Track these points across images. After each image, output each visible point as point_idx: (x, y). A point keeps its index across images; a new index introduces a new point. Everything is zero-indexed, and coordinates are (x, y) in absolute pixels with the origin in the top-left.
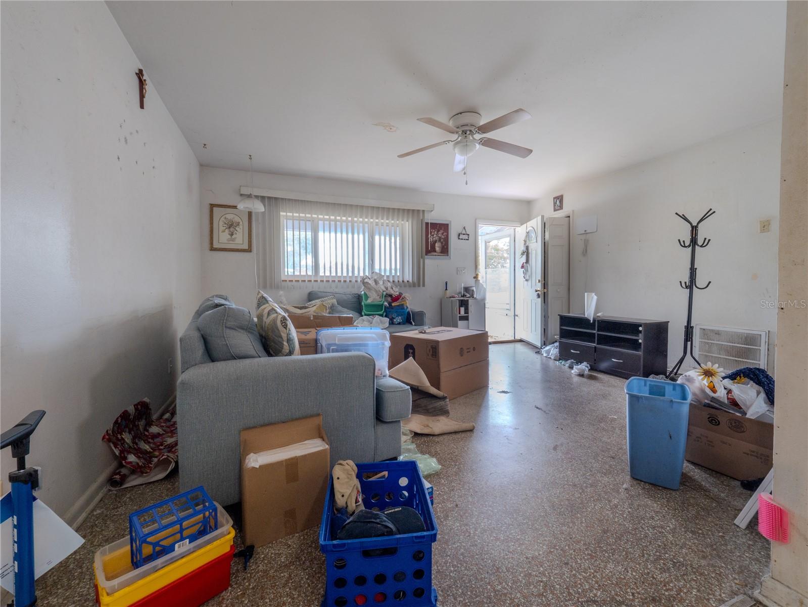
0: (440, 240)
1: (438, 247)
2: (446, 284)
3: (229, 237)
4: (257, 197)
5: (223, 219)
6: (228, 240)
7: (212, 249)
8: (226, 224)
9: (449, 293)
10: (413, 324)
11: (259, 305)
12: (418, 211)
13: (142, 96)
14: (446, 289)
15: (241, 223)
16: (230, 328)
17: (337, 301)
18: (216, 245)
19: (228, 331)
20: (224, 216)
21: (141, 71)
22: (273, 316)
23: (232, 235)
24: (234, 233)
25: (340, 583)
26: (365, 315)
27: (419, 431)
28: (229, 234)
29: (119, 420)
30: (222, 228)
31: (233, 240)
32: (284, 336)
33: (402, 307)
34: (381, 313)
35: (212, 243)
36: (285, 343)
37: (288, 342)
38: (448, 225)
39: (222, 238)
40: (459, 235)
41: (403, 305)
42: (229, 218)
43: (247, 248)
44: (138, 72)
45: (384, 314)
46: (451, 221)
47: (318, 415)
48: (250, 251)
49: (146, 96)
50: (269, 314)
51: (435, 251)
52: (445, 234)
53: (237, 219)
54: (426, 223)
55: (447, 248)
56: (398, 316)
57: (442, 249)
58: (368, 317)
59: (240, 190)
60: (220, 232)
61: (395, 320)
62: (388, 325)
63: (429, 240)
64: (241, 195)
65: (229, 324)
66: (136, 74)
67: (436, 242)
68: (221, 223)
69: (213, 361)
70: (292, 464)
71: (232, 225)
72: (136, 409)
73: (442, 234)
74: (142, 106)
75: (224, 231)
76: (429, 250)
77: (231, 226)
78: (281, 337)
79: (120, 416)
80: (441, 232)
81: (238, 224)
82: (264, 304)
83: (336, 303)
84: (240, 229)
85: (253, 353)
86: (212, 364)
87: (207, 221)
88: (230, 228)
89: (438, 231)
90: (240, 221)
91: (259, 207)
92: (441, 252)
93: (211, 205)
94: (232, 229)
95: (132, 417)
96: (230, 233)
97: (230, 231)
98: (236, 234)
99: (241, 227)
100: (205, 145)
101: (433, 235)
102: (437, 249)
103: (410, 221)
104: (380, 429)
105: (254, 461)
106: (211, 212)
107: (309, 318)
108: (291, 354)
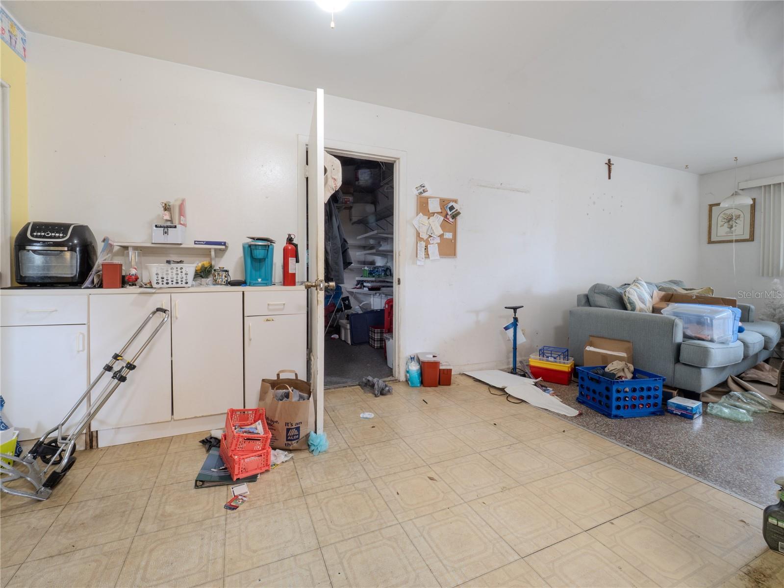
3: (729, 230)
5: (722, 215)
6: (728, 233)
7: (710, 242)
8: (725, 219)
13: (610, 173)
15: (742, 215)
18: (713, 239)
20: (723, 212)
21: (609, 160)
23: (731, 227)
24: (734, 226)
28: (728, 227)
30: (720, 223)
31: (733, 233)
35: (710, 237)
39: (721, 231)
42: (729, 214)
44: (605, 162)
47: (629, 342)
48: (752, 240)
53: (737, 212)
59: (738, 186)
60: (719, 225)
64: (740, 190)
68: (720, 219)
69: (591, 306)
70: (605, 356)
71: (731, 219)
74: (610, 178)
75: (722, 226)
81: (738, 217)
84: (741, 221)
86: (586, 307)
87: (705, 219)
88: (729, 221)
90: (740, 213)
93: (710, 205)
94: (731, 223)
96: (730, 226)
98: (736, 226)
99: (742, 219)
104: (679, 367)
105: (589, 348)
106: (710, 211)
107: (692, 297)
108: (632, 310)
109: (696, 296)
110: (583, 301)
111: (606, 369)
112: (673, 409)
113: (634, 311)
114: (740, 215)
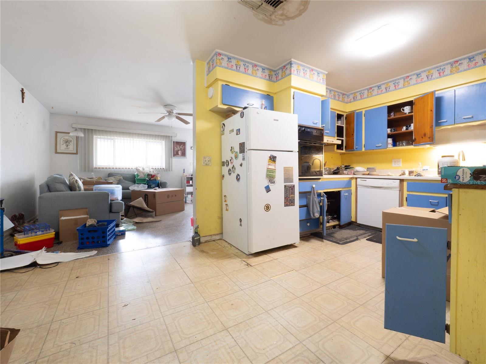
0: (181, 150)
1: (180, 153)
2: (184, 170)
3: (66, 147)
4: (81, 129)
5: (62, 138)
6: (65, 149)
7: (56, 153)
8: (64, 141)
9: (185, 174)
10: (161, 187)
11: (70, 177)
12: (169, 136)
13: (23, 98)
14: (184, 172)
15: (72, 141)
16: (56, 183)
17: (123, 177)
18: (58, 151)
19: (56, 184)
20: (63, 137)
21: (23, 89)
22: (73, 180)
23: (67, 146)
24: (69, 145)
25: (82, 239)
26: (137, 184)
27: (137, 222)
29: (13, 217)
31: (68, 149)
32: (77, 185)
33: (155, 180)
34: (145, 183)
35: (56, 150)
36: (77, 188)
37: (78, 188)
38: (185, 143)
39: (62, 147)
40: (191, 148)
41: (156, 179)
42: (66, 138)
43: (75, 152)
44: (21, 90)
45: (147, 183)
46: (187, 141)
47: (87, 208)
48: (77, 154)
49: (25, 98)
50: (72, 179)
51: (179, 155)
52: (184, 147)
53: (70, 139)
54: (173, 142)
55: (185, 153)
56: (153, 184)
57: (182, 154)
58: (138, 185)
59: (72, 125)
60: (61, 144)
61: (152, 186)
62: (147, 188)
63: (175, 150)
64: (73, 128)
65: (56, 181)
66: (21, 91)
67: (179, 150)
68: (62, 141)
69: (50, 192)
70: (76, 220)
72: (19, 215)
73: (182, 147)
74: (23, 102)
75: (63, 144)
76: (176, 154)
77: (67, 142)
78: (76, 186)
79: (14, 216)
80: (182, 146)
81: (71, 141)
82: (71, 176)
83: (122, 179)
84: (72, 143)
85: (65, 190)
86: (50, 193)
87: (54, 140)
88: (66, 143)
89: (180, 146)
90: (72, 140)
91: (81, 135)
92: (182, 155)
93: (56, 132)
94: (67, 143)
95: (17, 217)
97: (66, 144)
98: (70, 146)
99: (72, 142)
100: (53, 107)
101: (177, 147)
102: (180, 154)
103: (164, 140)
104: (111, 214)
105: (63, 218)
106: (56, 135)
107: (93, 182)
108: (79, 191)
109: (96, 181)
110: (46, 189)
111: (87, 225)
112: (118, 233)
113: (80, 191)
114: (71, 140)
